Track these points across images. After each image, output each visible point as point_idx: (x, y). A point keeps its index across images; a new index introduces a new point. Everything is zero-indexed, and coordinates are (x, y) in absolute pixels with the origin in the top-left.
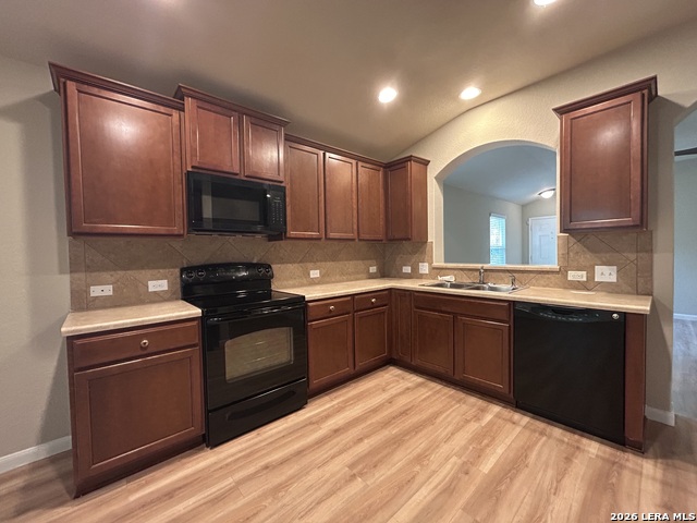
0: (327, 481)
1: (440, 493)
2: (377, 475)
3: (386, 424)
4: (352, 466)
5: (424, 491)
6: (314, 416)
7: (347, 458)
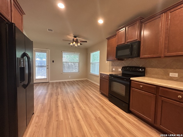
0: (96, 113)
1: (84, 133)
2: (95, 122)
3: (114, 127)
4: (99, 118)
5: (86, 130)
6: (122, 114)
7: (102, 118)
